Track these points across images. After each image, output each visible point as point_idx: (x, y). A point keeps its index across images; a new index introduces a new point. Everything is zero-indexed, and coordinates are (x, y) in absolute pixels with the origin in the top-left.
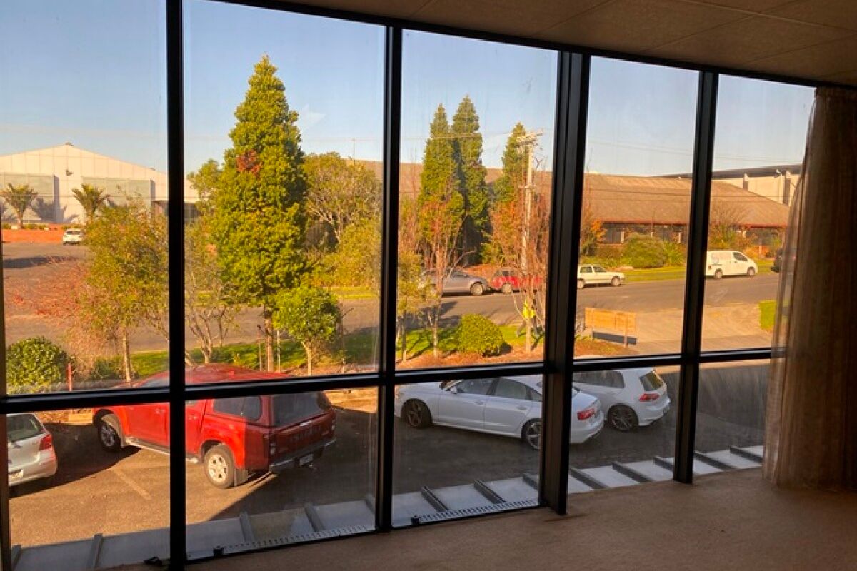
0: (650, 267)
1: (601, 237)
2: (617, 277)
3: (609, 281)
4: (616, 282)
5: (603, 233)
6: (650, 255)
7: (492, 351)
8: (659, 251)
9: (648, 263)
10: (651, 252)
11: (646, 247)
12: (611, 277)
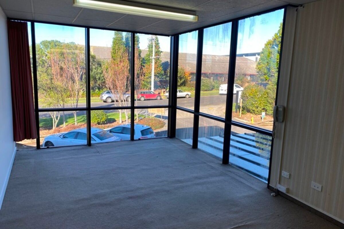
0: (206, 90)
1: (190, 79)
2: (188, 94)
3: (184, 96)
4: (187, 96)
5: (190, 77)
6: (206, 86)
7: (101, 122)
8: (210, 84)
9: (206, 89)
10: (206, 85)
11: (205, 83)
12: (186, 94)
